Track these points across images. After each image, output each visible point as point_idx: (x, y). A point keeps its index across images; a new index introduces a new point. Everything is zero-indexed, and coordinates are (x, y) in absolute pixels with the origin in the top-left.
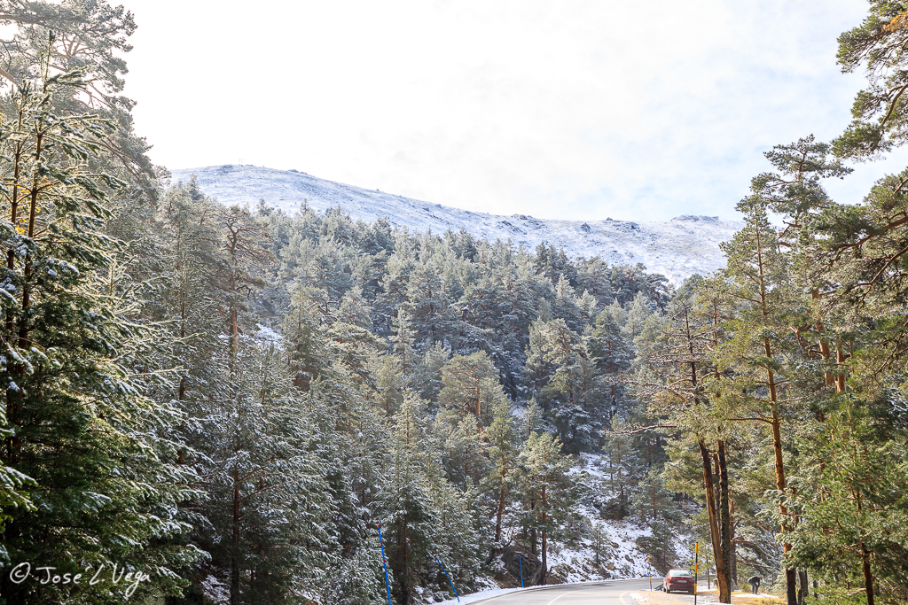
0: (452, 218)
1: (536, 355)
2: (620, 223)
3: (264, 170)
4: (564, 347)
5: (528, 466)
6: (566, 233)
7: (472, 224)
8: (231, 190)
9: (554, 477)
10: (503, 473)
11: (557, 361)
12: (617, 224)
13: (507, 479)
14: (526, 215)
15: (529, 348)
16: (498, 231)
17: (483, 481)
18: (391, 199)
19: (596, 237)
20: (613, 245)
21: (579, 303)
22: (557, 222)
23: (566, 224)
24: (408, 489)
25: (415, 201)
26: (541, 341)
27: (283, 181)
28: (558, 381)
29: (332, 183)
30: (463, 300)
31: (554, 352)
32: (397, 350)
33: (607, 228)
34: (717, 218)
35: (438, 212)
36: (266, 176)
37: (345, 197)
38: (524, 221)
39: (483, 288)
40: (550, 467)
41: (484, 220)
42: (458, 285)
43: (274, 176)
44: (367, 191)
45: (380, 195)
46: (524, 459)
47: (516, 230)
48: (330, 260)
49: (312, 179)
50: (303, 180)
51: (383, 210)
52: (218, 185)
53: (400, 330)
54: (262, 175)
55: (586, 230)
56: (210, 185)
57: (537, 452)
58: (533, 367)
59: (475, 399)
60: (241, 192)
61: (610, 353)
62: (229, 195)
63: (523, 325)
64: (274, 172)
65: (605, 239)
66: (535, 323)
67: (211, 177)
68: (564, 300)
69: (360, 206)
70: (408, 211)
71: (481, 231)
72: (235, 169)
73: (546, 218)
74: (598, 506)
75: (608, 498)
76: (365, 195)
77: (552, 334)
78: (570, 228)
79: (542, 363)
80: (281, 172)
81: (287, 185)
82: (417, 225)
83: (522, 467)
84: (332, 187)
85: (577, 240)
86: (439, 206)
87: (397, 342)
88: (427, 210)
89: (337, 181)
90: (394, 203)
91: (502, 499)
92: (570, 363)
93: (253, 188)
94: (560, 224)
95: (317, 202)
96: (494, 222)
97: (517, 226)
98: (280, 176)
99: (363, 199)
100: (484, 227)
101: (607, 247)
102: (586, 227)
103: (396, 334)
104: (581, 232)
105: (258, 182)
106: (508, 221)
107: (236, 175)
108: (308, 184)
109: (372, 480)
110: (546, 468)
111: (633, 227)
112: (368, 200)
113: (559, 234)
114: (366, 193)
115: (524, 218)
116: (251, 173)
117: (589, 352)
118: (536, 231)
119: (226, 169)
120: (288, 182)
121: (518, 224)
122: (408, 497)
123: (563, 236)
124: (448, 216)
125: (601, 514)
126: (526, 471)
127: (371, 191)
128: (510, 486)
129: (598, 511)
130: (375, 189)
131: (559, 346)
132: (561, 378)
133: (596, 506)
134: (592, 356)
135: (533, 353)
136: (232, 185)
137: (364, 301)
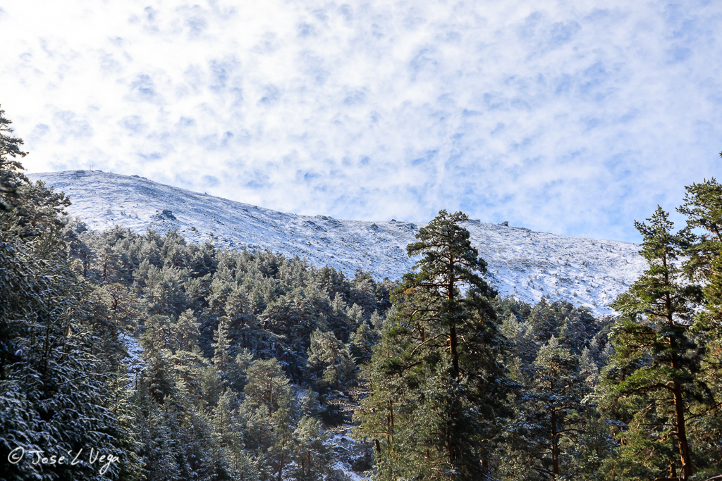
0: (266, 218)
1: (314, 355)
2: (403, 224)
3: (111, 176)
4: (333, 351)
5: (299, 438)
6: (358, 231)
7: (283, 222)
8: (84, 192)
9: (317, 446)
10: (283, 443)
11: (328, 360)
12: (400, 225)
13: (285, 448)
14: (327, 216)
15: (310, 350)
16: (304, 229)
17: (270, 449)
18: (216, 201)
19: (382, 235)
20: (396, 242)
21: (350, 313)
22: (351, 222)
23: (359, 224)
24: (219, 462)
25: (237, 203)
26: (318, 347)
27: (127, 185)
28: (329, 375)
29: (168, 186)
30: (266, 313)
31: (326, 354)
32: (218, 353)
33: (391, 228)
34: (479, 221)
35: (255, 213)
36: (113, 180)
37: (178, 199)
38: (325, 221)
39: (280, 305)
40: (314, 439)
41: (292, 220)
42: (263, 300)
43: (119, 181)
44: (197, 194)
45: (207, 198)
46: (297, 434)
47: (319, 228)
48: (170, 284)
49: (151, 184)
50: (144, 185)
51: (210, 210)
52: (72, 187)
53: (219, 339)
54: (109, 180)
55: (375, 229)
56: (66, 188)
57: (305, 430)
58: (312, 364)
59: (269, 391)
60: (91, 194)
61: (366, 354)
62: (81, 197)
63: (306, 333)
64: (120, 177)
65: (390, 237)
66: (315, 333)
67: (67, 181)
68: (339, 311)
69: (191, 207)
70: (231, 211)
71: (290, 229)
72: (87, 174)
73: (343, 219)
74: (351, 462)
75: (358, 457)
76: (195, 198)
77: (325, 342)
78: (362, 228)
79: (319, 361)
80: (125, 178)
81: (130, 189)
82: (238, 223)
83: (295, 440)
84: (167, 190)
85: (367, 238)
86: (256, 207)
87: (217, 347)
88: (246, 211)
89: (172, 186)
90: (219, 205)
91: (282, 460)
92: (337, 363)
93: (102, 191)
94: (354, 224)
95: (155, 203)
96: (300, 221)
97: (319, 224)
98: (125, 181)
99: (193, 201)
100: (293, 226)
101: (391, 243)
102: (375, 227)
103: (216, 342)
104: (371, 231)
105: (106, 186)
106: (311, 220)
107: (87, 179)
108: (147, 188)
109: (199, 455)
110: (310, 440)
111: (412, 228)
112: (198, 202)
113: (353, 232)
114: (196, 196)
115: (325, 218)
116: (100, 178)
117: (350, 354)
118: (335, 230)
119: (79, 174)
120: (132, 186)
121: (320, 223)
122: (218, 466)
123: (356, 234)
124: (263, 216)
125: (353, 467)
126: (297, 442)
127: (200, 195)
128: (287, 452)
129: (351, 466)
130: (204, 193)
131: (329, 351)
132: (331, 373)
133: (350, 462)
134: (353, 357)
135: (313, 353)
136: (84, 187)
137: (195, 319)
